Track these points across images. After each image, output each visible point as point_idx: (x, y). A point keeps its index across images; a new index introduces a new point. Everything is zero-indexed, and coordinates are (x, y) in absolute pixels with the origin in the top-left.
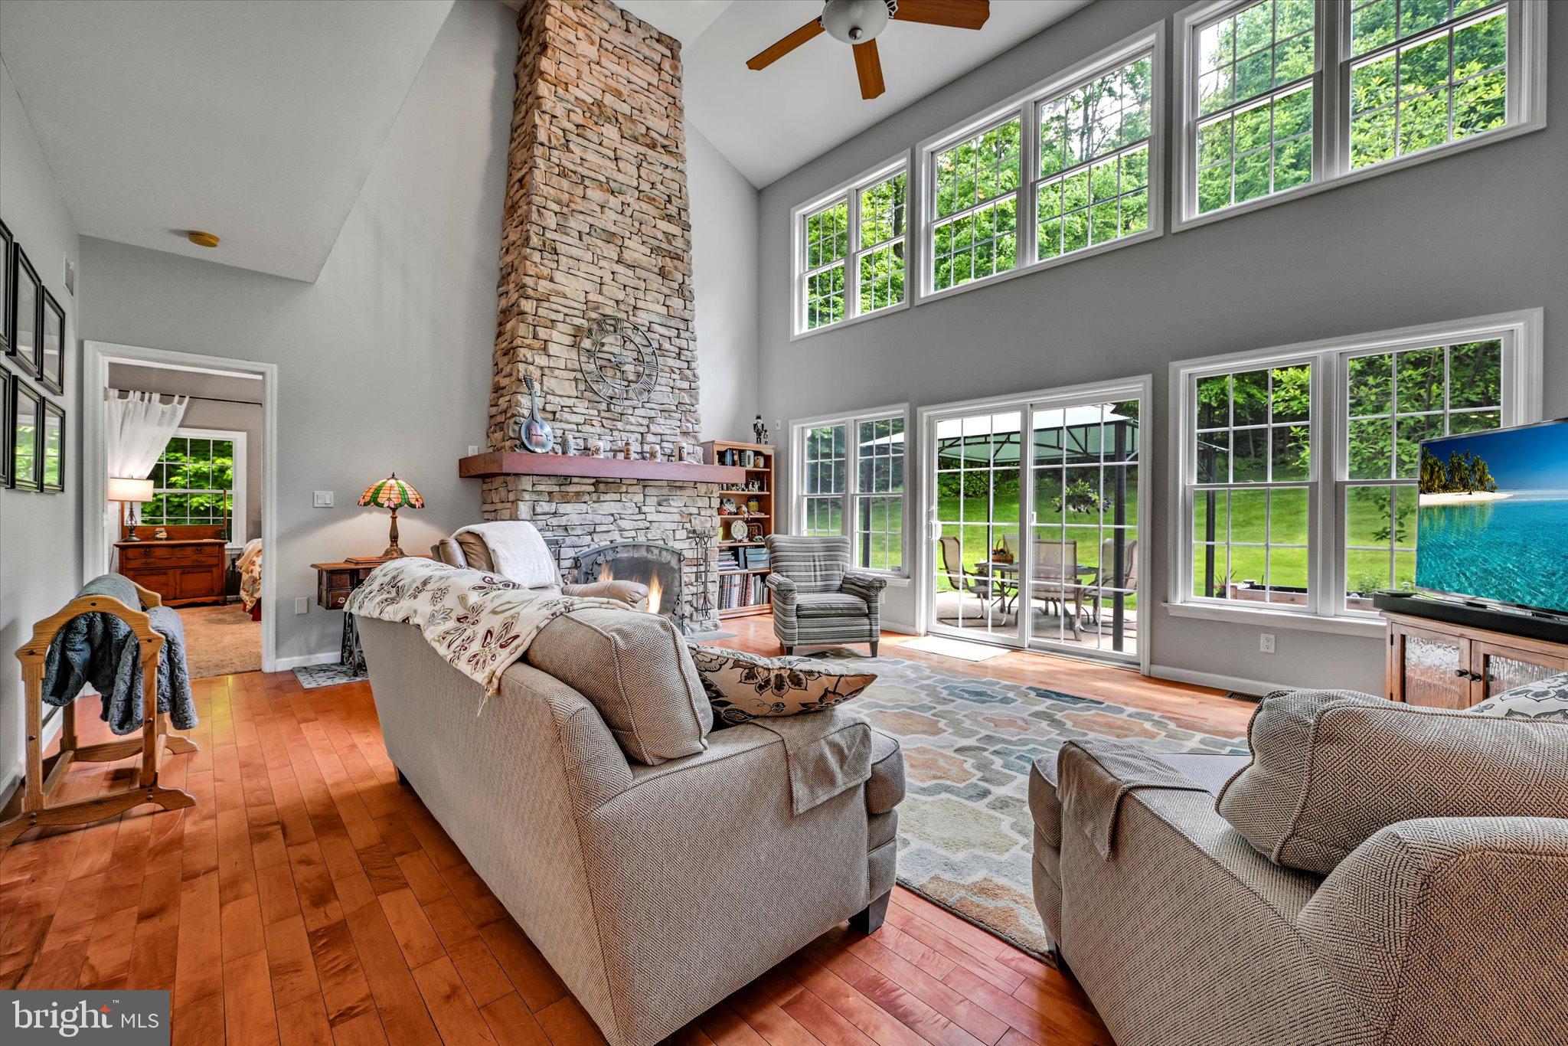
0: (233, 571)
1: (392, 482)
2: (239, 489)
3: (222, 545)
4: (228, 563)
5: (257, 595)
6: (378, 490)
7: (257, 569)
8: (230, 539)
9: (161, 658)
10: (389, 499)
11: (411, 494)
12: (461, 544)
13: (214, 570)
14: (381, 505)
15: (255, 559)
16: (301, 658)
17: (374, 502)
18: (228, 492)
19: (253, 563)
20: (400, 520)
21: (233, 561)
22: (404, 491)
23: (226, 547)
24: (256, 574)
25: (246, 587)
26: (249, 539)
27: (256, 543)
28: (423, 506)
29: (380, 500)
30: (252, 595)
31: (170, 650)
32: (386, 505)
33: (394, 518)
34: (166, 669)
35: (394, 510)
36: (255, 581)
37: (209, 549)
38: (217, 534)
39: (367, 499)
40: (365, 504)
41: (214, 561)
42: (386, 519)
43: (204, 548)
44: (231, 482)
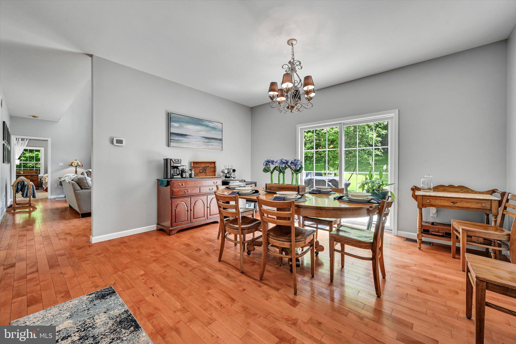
0: (41, 182)
1: (76, 161)
2: (42, 161)
3: (38, 175)
4: (39, 180)
5: (47, 186)
6: (72, 163)
7: (47, 180)
8: (40, 174)
9: (32, 188)
10: (75, 165)
11: (80, 164)
12: (86, 173)
13: (36, 181)
14: (73, 166)
15: (46, 178)
16: (56, 196)
17: (71, 165)
18: (39, 162)
19: (46, 179)
20: (78, 169)
21: (41, 179)
22: (78, 163)
23: (39, 176)
24: (46, 181)
25: (44, 184)
26: (45, 174)
27: (46, 175)
28: (82, 166)
29: (72, 165)
30: (46, 186)
31: (33, 187)
32: (74, 166)
33: (76, 168)
34: (32, 190)
35: (76, 167)
36: (46, 183)
37: (34, 176)
38: (36, 173)
39: (70, 165)
40: (70, 166)
41: (36, 179)
42: (74, 168)
43: (33, 176)
44: (40, 159)
